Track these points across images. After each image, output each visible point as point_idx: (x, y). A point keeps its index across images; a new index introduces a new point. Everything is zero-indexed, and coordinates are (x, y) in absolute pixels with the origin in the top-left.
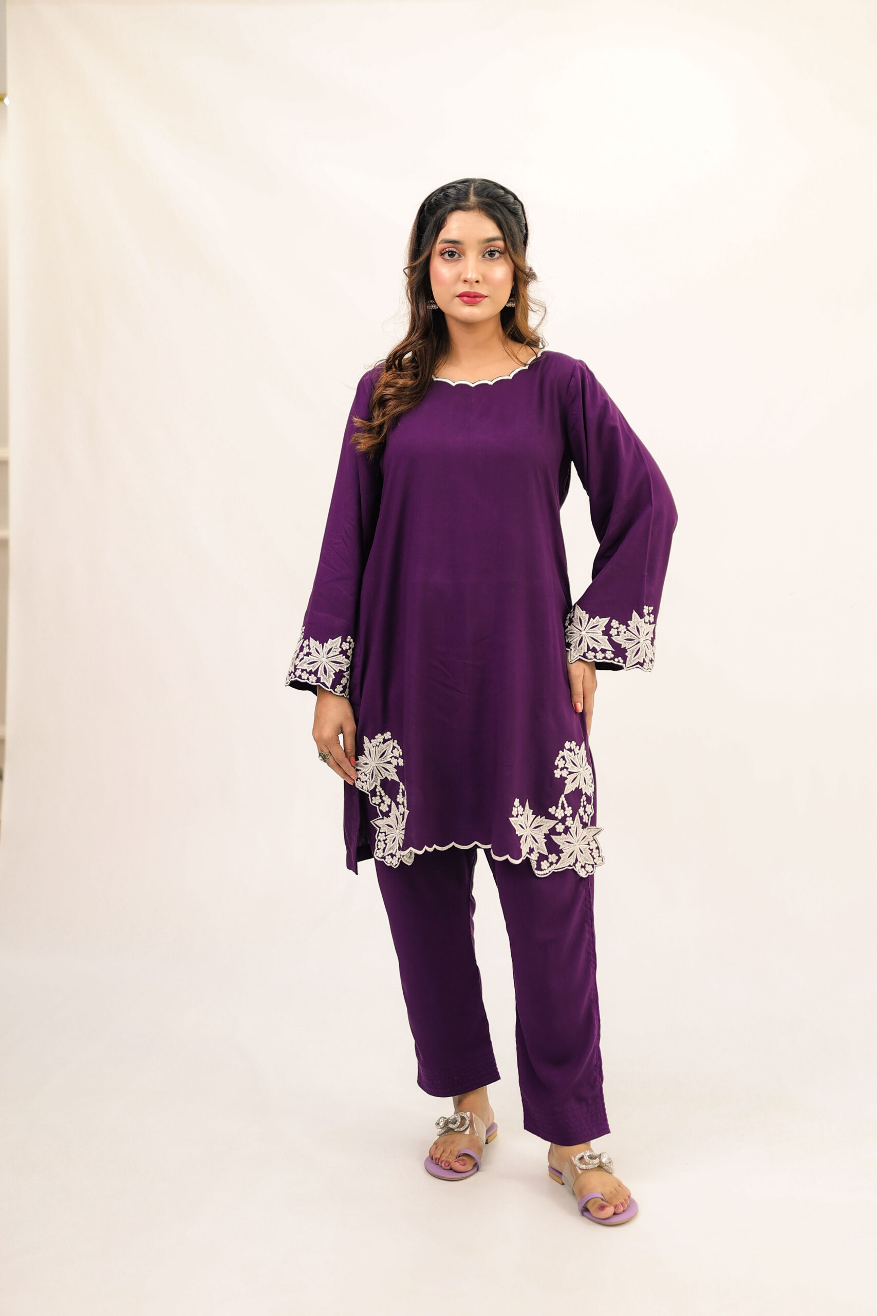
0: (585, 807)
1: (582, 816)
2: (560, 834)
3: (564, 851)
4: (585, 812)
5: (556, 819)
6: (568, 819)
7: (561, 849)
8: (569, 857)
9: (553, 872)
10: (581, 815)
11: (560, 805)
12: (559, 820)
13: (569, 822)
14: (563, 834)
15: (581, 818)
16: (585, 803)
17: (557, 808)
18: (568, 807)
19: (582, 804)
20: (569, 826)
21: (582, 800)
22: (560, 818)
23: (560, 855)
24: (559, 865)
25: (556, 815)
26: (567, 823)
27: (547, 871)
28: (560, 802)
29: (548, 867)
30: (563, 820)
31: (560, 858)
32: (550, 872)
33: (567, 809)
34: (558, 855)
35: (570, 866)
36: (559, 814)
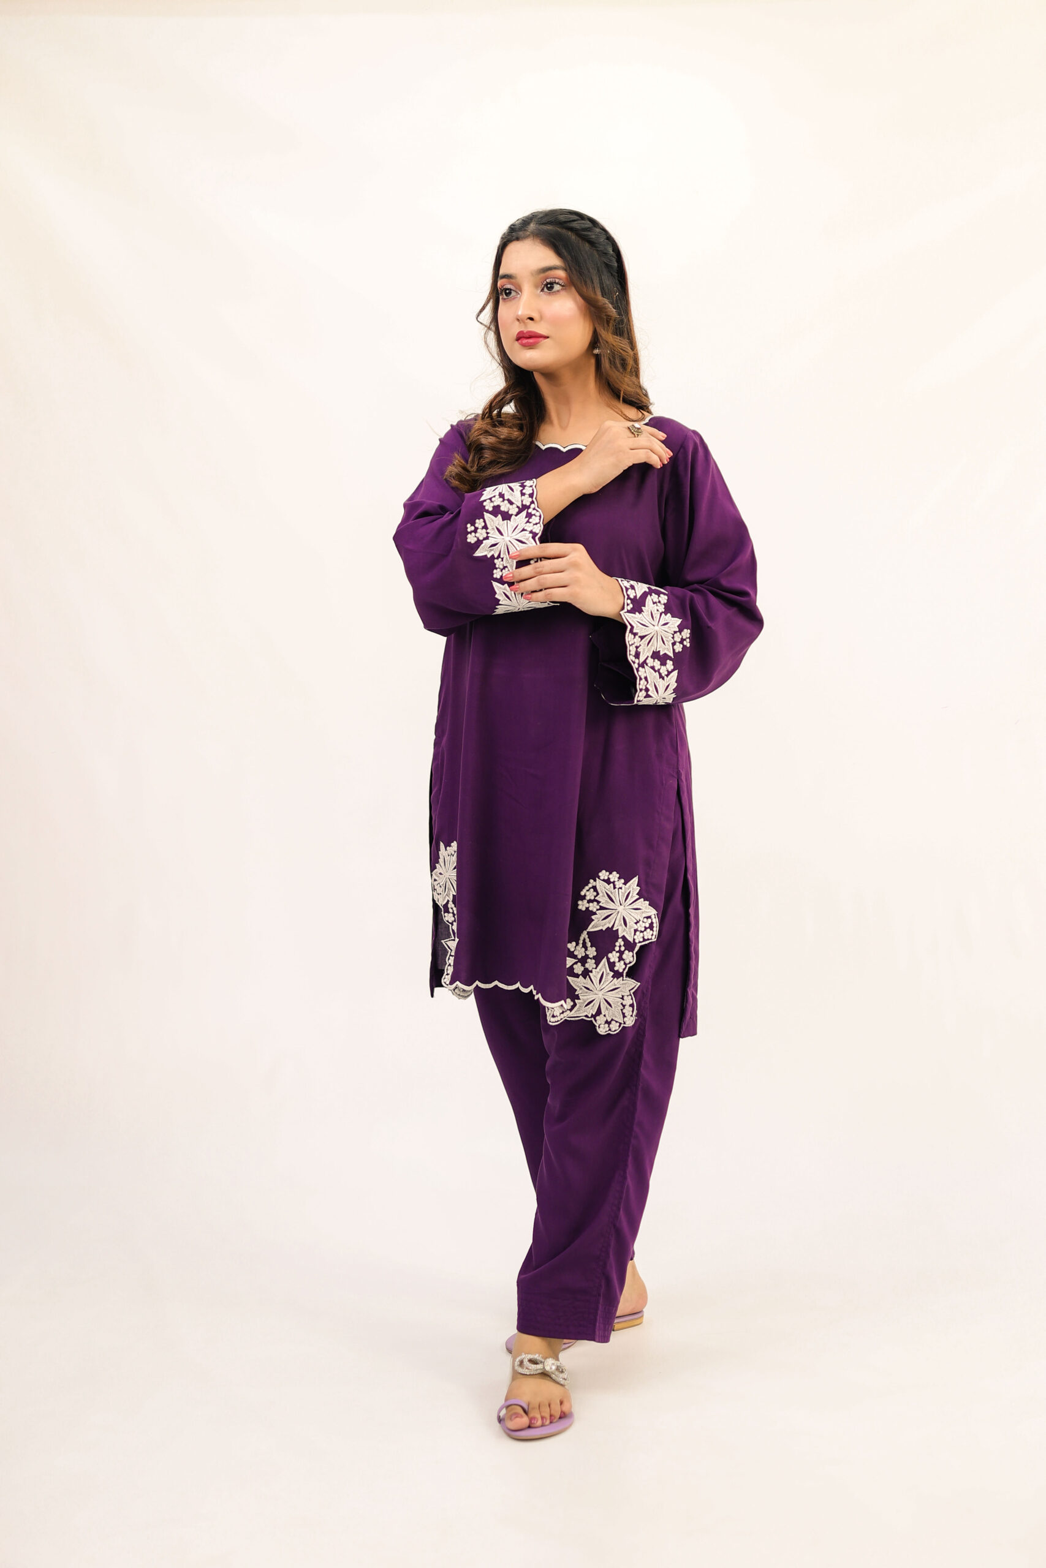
0: (621, 953)
1: (614, 963)
2: (577, 976)
3: (581, 997)
4: (621, 959)
5: (575, 957)
6: (589, 960)
7: (578, 995)
8: (586, 1006)
9: (566, 1020)
10: (612, 960)
11: (581, 942)
12: (578, 959)
13: (591, 964)
14: (581, 976)
15: (612, 965)
16: (623, 949)
17: (577, 944)
18: (591, 946)
19: (617, 949)
20: (590, 969)
21: (617, 944)
22: (580, 957)
23: (576, 1001)
24: (573, 1014)
25: (576, 953)
26: (587, 965)
27: (559, 1018)
28: (582, 938)
29: (560, 1014)
30: (583, 960)
31: (575, 1005)
32: (561, 1019)
33: (589, 948)
34: (573, 1000)
35: (587, 1016)
36: (580, 952)
